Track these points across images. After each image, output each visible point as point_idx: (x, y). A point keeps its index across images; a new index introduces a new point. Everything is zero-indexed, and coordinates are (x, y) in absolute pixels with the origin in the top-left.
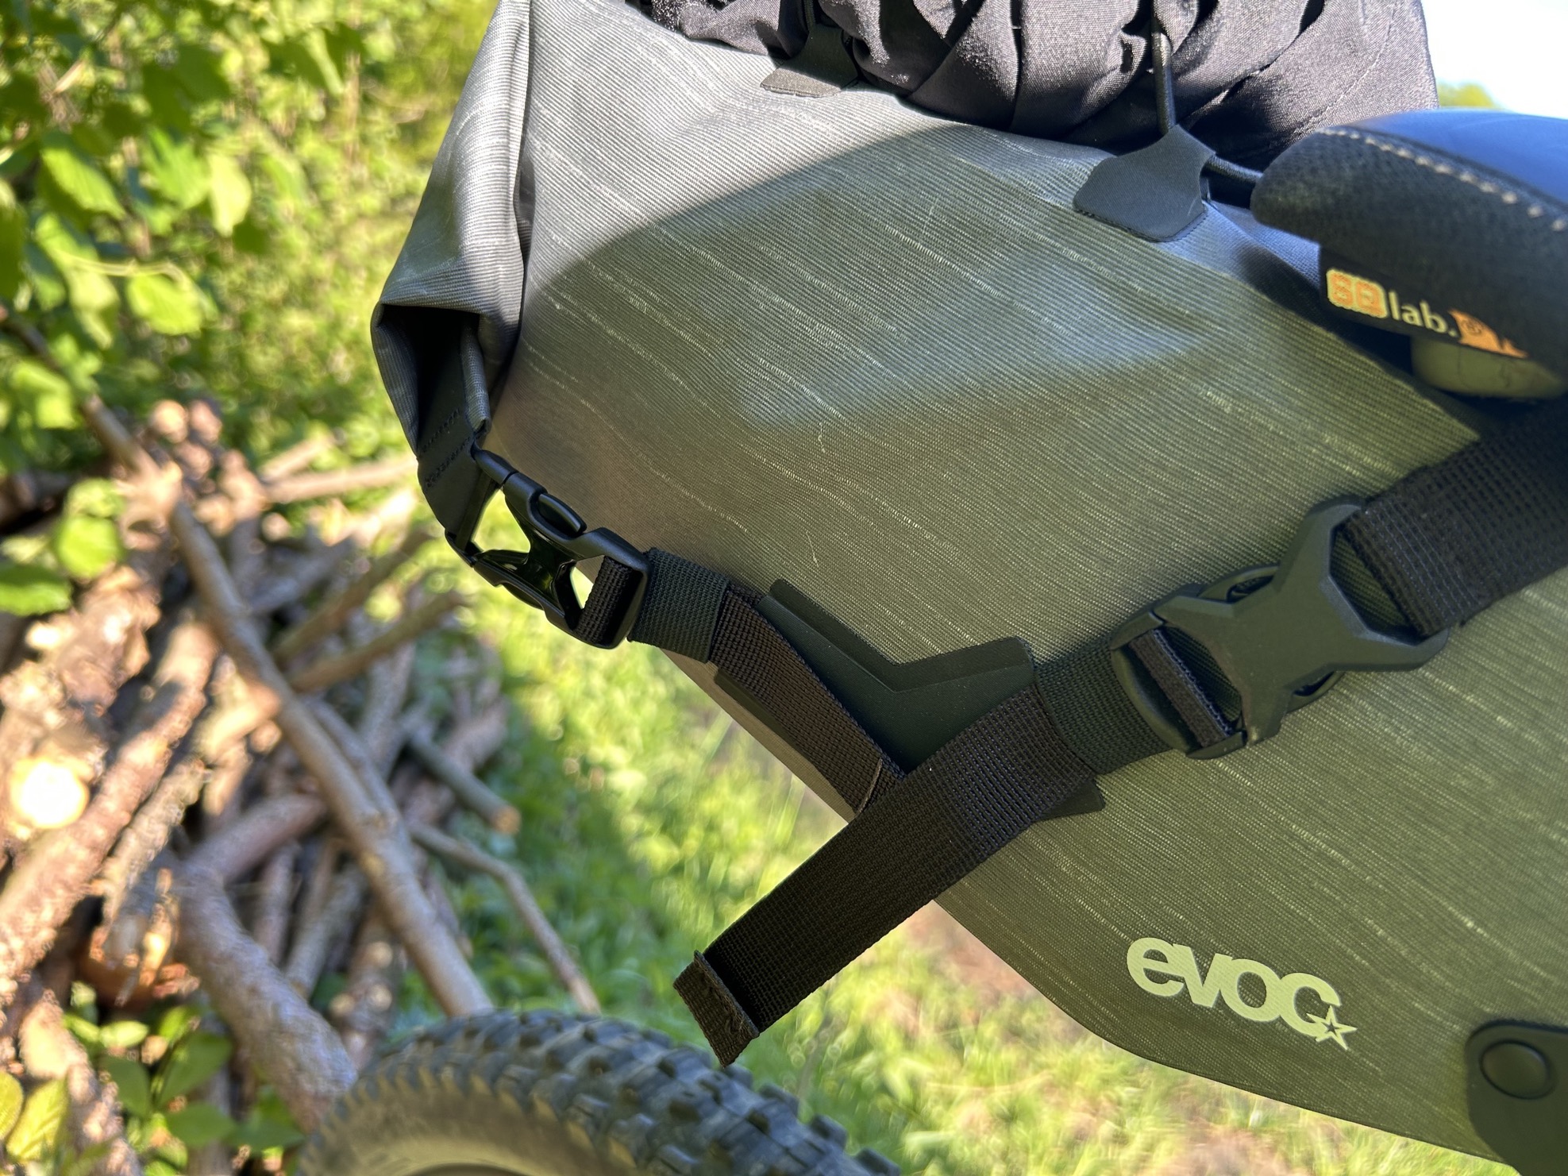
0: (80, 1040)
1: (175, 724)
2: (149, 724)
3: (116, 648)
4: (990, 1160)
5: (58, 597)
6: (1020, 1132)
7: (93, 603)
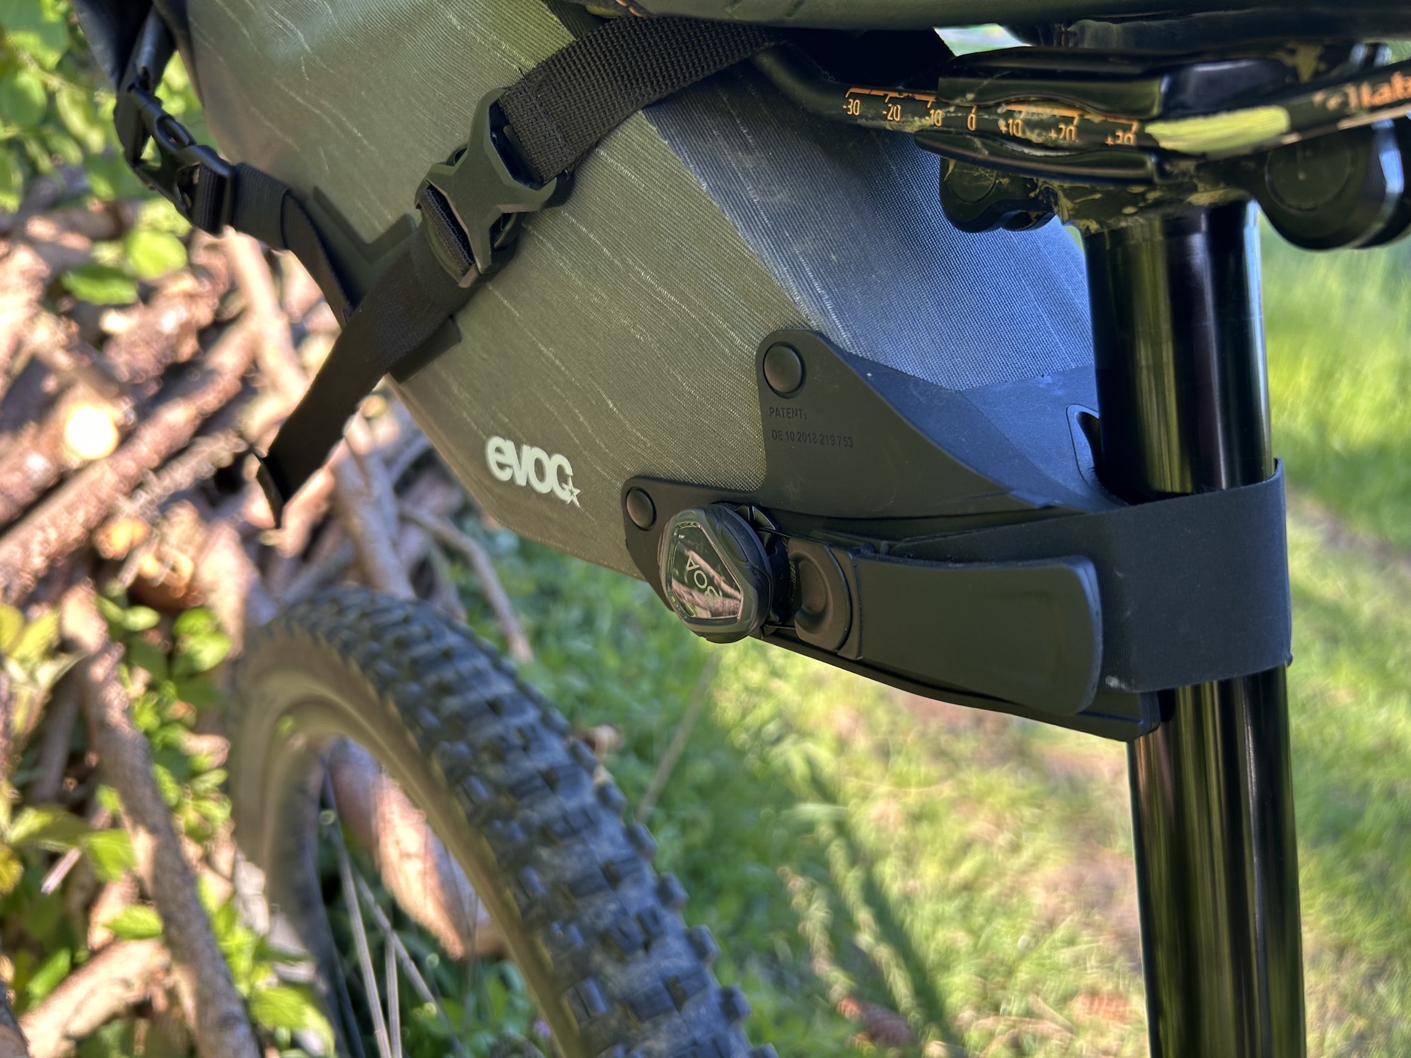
0: (103, 616)
1: (209, 399)
2: (186, 394)
3: (168, 337)
4: (892, 847)
5: (126, 293)
6: (925, 830)
7: (160, 302)
